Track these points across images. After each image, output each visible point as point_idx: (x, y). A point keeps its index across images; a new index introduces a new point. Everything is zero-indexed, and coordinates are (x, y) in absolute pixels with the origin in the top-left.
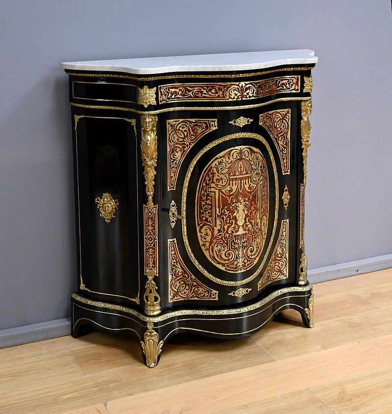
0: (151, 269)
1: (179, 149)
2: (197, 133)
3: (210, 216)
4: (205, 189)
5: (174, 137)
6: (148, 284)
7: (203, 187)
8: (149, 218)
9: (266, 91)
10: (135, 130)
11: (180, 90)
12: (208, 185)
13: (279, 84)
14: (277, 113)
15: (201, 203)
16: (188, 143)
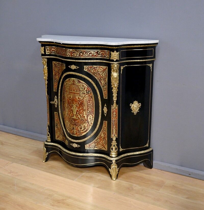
2: (62, 69)
5: (55, 69)
9: (87, 55)
13: (100, 54)
14: (100, 67)
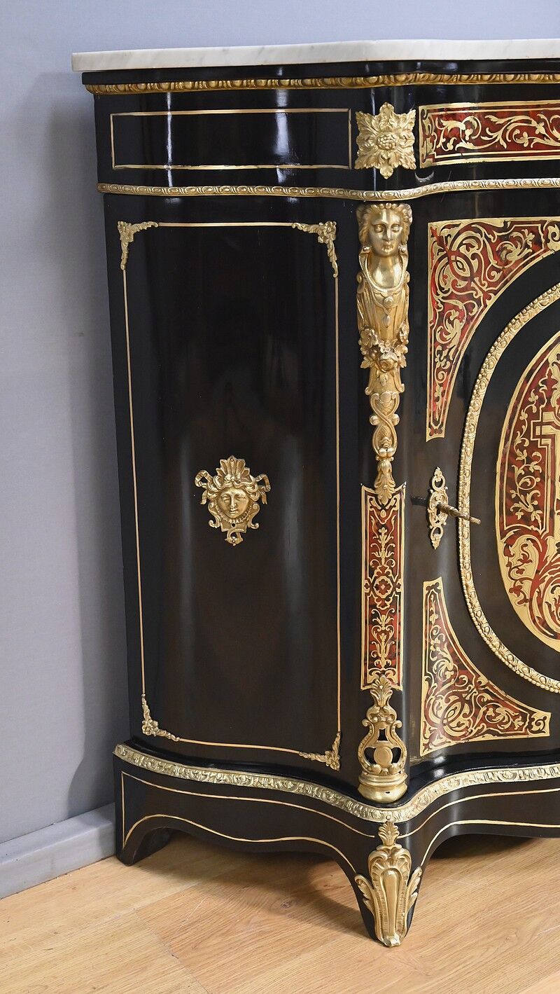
0: (383, 672)
1: (457, 314)
2: (507, 262)
3: (536, 508)
4: (525, 428)
5: (445, 277)
6: (373, 716)
7: (520, 423)
8: (379, 526)
10: (334, 258)
11: (468, 124)
12: (536, 416)
15: (511, 470)
16: (480, 294)
